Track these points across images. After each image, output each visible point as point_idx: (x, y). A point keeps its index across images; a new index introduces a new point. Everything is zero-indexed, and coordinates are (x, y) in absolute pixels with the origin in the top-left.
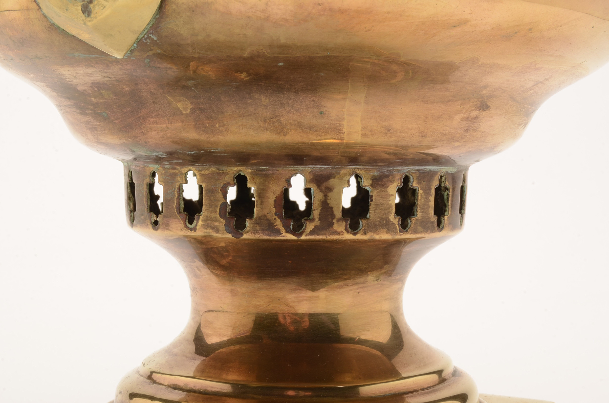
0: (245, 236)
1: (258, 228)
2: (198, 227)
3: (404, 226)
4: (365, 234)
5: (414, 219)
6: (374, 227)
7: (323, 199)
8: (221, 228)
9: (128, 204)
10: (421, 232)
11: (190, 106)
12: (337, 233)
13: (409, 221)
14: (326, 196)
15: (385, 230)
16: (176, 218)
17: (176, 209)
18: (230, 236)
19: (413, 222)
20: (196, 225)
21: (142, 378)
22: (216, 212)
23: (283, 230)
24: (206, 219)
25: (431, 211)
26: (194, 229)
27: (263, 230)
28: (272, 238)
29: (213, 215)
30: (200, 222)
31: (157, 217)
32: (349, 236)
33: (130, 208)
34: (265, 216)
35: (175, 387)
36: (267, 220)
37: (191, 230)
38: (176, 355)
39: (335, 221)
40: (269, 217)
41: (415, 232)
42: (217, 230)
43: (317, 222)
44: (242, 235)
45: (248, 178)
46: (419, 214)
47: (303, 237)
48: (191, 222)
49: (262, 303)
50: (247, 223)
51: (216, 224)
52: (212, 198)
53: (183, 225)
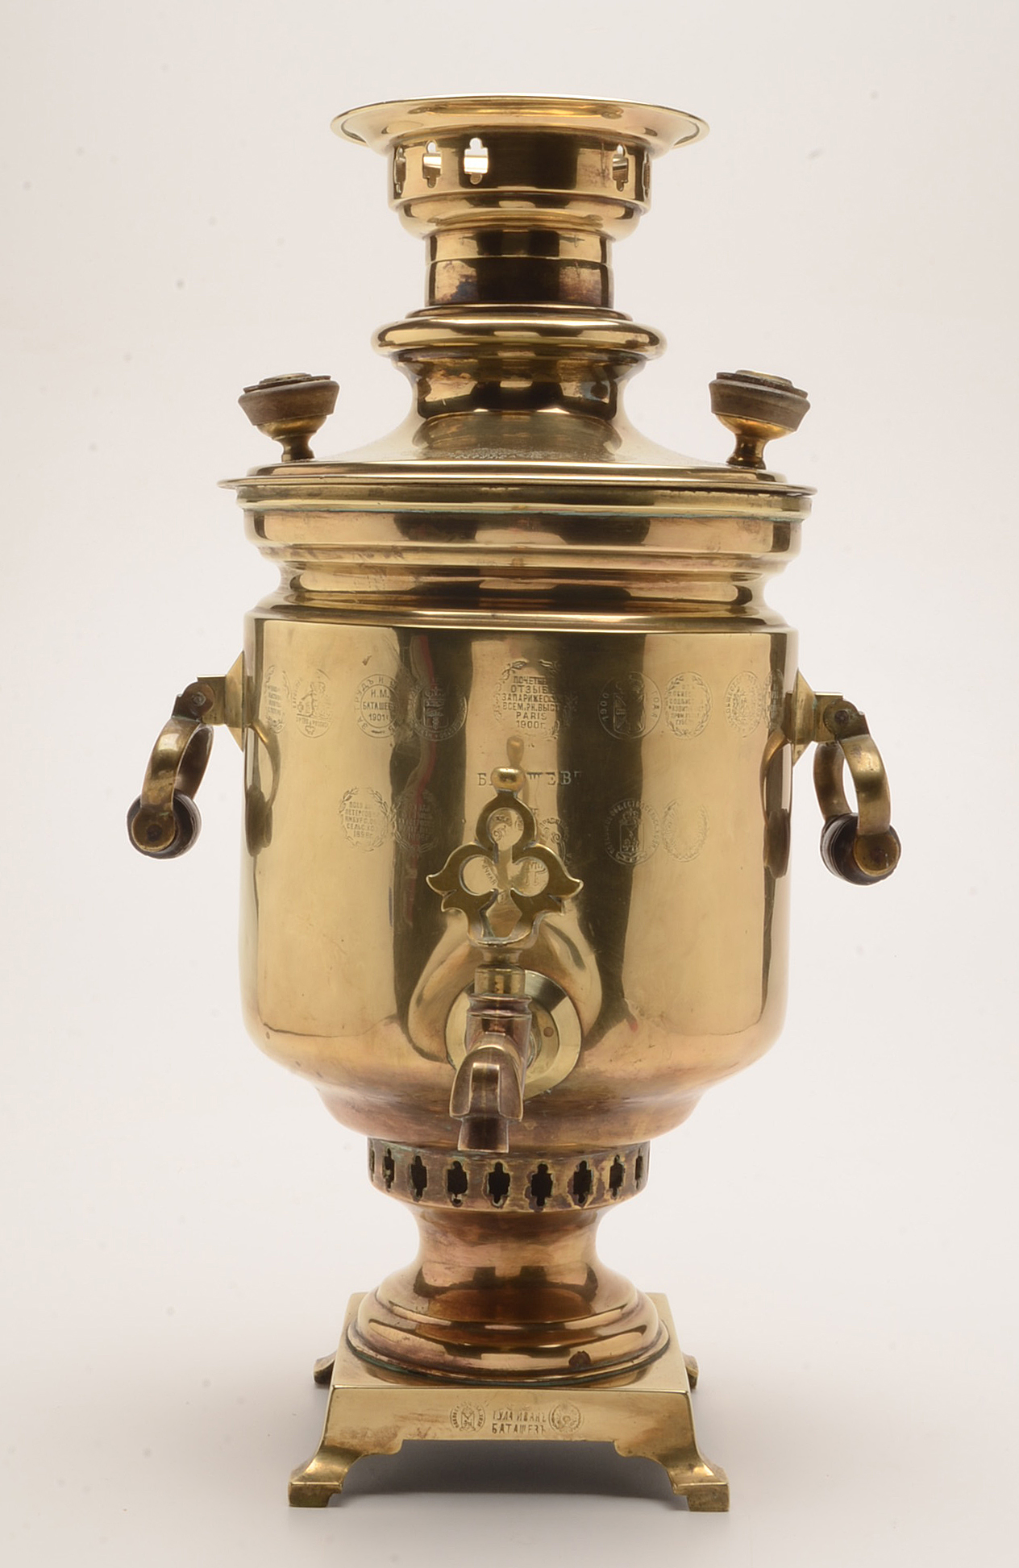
0: (545, 1210)
1: (555, 1203)
2: (505, 1206)
7: (599, 1177)
8: (525, 1206)
11: (535, 1125)
12: (606, 1201)
14: (601, 1175)
16: (483, 1198)
18: (532, 1211)
20: (503, 1204)
22: (522, 1194)
23: (572, 1204)
24: (513, 1199)
26: (501, 1207)
27: (557, 1205)
28: (564, 1210)
29: (520, 1196)
30: (508, 1202)
31: (456, 1196)
36: (563, 1197)
37: (498, 1208)
39: (605, 1192)
40: (563, 1195)
42: (522, 1207)
43: (595, 1195)
44: (542, 1209)
45: (549, 1166)
47: (585, 1207)
48: (497, 1202)
50: (546, 1201)
51: (522, 1203)
52: (519, 1183)
53: (490, 1204)
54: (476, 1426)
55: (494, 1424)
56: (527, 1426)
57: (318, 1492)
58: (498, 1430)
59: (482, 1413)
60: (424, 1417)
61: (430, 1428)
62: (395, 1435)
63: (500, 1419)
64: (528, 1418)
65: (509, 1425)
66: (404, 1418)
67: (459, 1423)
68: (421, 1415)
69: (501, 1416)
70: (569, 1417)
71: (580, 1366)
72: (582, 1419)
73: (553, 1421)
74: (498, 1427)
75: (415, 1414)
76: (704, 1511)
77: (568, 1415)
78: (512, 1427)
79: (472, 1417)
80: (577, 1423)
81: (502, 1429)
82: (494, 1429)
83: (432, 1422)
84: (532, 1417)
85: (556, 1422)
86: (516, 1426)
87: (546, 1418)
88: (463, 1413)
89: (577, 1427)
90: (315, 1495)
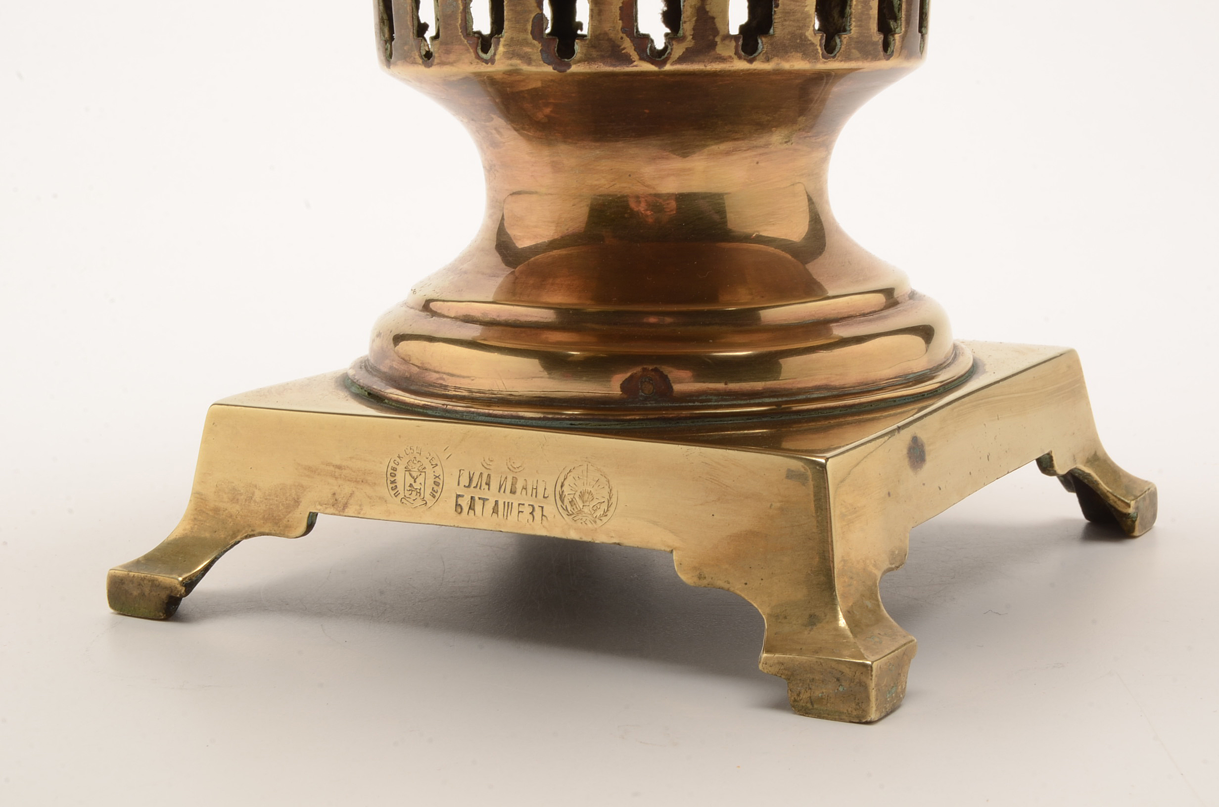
0: (574, 68)
1: (595, 54)
2: (497, 57)
3: (830, 48)
4: (768, 60)
5: (845, 37)
6: (781, 50)
7: (699, 4)
8: (534, 57)
9: (381, 31)
10: (857, 59)
12: (722, 59)
13: (838, 41)
15: (800, 55)
16: (462, 44)
17: (461, 28)
18: (549, 69)
19: (845, 41)
20: (495, 54)
21: (412, 310)
22: (526, 30)
23: (634, 55)
24: (511, 43)
25: (874, 25)
26: (492, 61)
27: (602, 57)
28: (618, 69)
29: (522, 36)
30: (501, 49)
32: (741, 65)
33: (384, 36)
34: (606, 34)
35: (468, 320)
36: (610, 40)
37: (486, 62)
38: (465, 273)
39: (718, 39)
40: (612, 35)
41: (848, 58)
42: (529, 60)
43: (689, 43)
44: (569, 66)
46: (854, 29)
47: (668, 67)
48: (486, 50)
49: (603, 181)
50: (576, 50)
51: (527, 50)
52: (519, 8)
53: (473, 55)
54: (428, 496)
55: (458, 496)
56: (515, 505)
57: (147, 591)
58: (466, 508)
59: (438, 471)
60: (345, 472)
61: (352, 495)
62: (297, 502)
63: (469, 486)
64: (519, 486)
65: (484, 500)
66: (312, 471)
67: (400, 488)
68: (339, 467)
69: (471, 480)
70: (590, 493)
71: (646, 399)
72: (614, 500)
73: (563, 502)
74: (465, 503)
75: (328, 464)
76: (819, 716)
77: (589, 489)
78: (490, 505)
79: (420, 480)
80: (604, 507)
81: (471, 507)
82: (457, 505)
83: (357, 482)
84: (525, 488)
85: (566, 502)
86: (496, 502)
87: (550, 492)
88: (407, 469)
89: (605, 514)
90: (143, 595)
